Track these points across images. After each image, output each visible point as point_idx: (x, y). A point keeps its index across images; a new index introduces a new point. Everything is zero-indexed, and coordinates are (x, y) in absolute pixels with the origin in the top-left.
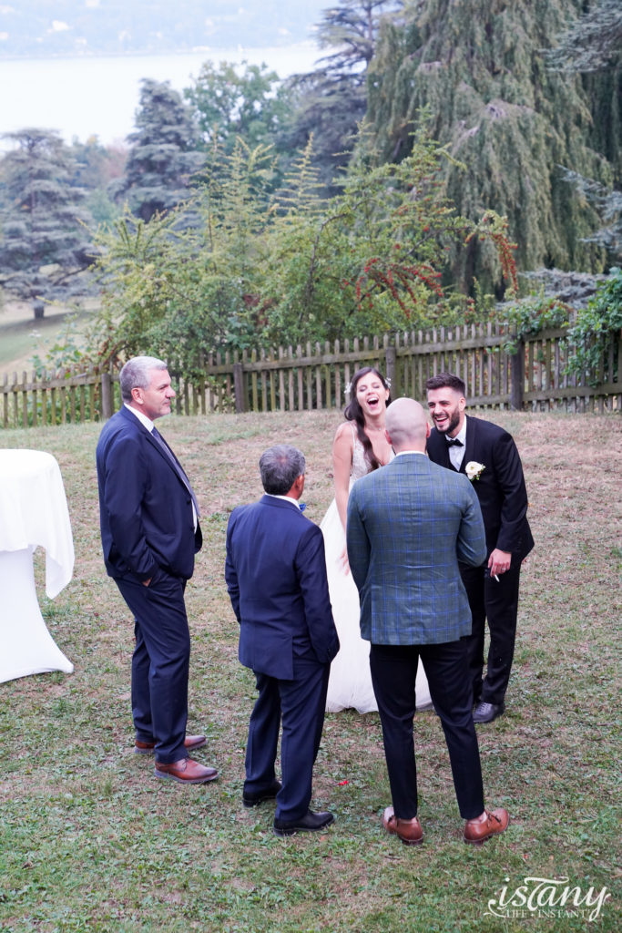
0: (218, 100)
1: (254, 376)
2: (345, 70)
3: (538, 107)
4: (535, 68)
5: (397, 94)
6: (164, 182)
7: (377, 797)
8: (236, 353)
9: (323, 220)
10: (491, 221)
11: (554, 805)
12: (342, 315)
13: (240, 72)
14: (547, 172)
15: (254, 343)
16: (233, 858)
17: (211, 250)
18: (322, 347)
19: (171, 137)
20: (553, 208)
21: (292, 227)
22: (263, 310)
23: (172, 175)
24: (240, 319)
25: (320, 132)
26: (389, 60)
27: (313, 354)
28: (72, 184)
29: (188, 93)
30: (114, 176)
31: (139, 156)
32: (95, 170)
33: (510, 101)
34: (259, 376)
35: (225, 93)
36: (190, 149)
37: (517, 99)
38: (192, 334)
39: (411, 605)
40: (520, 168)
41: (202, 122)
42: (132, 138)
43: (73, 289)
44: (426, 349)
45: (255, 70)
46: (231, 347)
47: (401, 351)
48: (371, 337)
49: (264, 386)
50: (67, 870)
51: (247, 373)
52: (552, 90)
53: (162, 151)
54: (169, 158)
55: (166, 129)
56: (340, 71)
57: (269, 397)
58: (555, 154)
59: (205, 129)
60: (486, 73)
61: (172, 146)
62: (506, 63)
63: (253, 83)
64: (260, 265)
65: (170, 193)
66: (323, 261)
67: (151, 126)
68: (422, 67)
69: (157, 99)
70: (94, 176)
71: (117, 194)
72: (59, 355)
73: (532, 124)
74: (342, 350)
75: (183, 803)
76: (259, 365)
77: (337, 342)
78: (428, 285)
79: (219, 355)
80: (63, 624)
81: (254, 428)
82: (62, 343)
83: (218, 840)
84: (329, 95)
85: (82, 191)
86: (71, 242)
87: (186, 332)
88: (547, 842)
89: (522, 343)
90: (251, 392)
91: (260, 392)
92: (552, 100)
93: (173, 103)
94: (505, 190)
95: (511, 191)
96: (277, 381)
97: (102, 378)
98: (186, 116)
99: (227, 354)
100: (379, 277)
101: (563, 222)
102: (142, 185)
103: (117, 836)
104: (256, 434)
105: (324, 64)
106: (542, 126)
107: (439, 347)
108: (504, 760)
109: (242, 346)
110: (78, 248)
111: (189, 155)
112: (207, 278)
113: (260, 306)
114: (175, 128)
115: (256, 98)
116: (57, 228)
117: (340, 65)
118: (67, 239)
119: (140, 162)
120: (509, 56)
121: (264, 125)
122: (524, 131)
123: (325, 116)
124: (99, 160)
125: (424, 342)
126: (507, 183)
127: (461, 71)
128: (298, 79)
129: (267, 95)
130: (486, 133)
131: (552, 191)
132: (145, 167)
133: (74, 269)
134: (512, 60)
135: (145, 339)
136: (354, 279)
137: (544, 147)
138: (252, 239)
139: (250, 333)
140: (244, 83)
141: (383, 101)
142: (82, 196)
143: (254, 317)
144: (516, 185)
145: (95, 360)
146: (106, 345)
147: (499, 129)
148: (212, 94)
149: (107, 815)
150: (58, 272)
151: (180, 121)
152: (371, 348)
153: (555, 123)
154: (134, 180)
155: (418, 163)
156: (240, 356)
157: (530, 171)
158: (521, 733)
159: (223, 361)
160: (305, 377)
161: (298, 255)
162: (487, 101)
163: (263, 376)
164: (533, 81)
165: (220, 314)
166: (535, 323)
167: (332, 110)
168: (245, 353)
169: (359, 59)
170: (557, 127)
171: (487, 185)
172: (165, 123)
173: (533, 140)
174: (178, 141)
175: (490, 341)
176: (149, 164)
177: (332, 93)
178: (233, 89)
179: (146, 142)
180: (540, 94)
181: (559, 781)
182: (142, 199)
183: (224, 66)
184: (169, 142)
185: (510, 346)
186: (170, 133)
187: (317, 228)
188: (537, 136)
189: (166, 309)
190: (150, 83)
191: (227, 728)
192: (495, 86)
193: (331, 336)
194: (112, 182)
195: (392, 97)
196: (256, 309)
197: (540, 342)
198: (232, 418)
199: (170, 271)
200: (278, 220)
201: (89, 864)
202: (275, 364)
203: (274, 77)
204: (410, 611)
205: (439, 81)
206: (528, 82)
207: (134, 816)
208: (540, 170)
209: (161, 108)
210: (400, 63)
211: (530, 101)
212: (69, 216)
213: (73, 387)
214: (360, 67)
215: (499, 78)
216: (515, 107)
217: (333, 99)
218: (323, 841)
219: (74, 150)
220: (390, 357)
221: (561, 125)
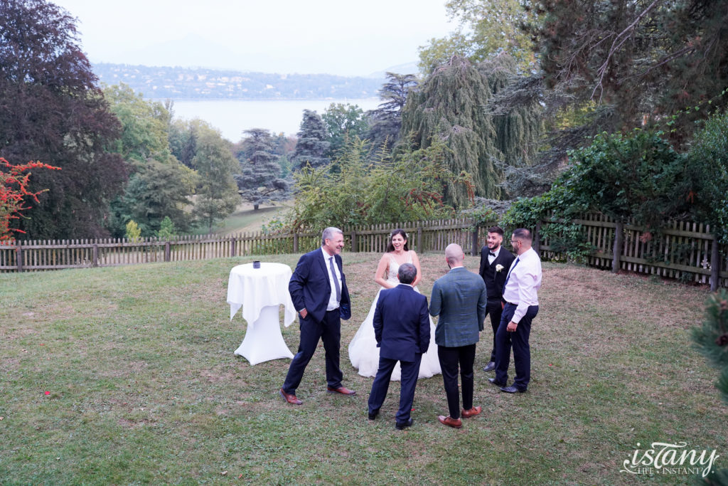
0: (336, 120)
1: (360, 237)
2: (391, 110)
3: (474, 129)
4: (473, 113)
5: (415, 120)
6: (312, 153)
7: (427, 416)
8: (353, 227)
9: (392, 172)
10: (464, 175)
11: (503, 422)
12: (399, 212)
13: (346, 108)
14: (477, 157)
15: (360, 222)
16: (368, 439)
17: (344, 182)
18: (391, 226)
19: (316, 135)
20: (479, 172)
21: (379, 174)
22: (365, 209)
23: (315, 151)
24: (355, 212)
25: (380, 135)
26: (412, 106)
27: (386, 228)
28: (272, 152)
29: (324, 116)
30: (290, 150)
31: (302, 142)
32: (282, 147)
33: (462, 126)
34: (362, 237)
35: (340, 117)
36: (324, 140)
37: (465, 125)
38: (334, 218)
39: (462, 330)
40: (466, 154)
41: (329, 129)
42: (299, 134)
43: (272, 198)
44: (435, 228)
45: (352, 108)
46: (351, 224)
47: (424, 229)
48: (412, 223)
49: (364, 241)
50: (298, 440)
51: (357, 236)
52: (480, 122)
53: (311, 141)
54: (315, 143)
55: (314, 131)
56: (389, 110)
57: (366, 246)
58: (481, 149)
59: (330, 132)
60: (453, 114)
61: (316, 139)
62: (461, 110)
63: (352, 114)
64: (364, 190)
65: (314, 158)
66: (392, 189)
67: (308, 130)
68: (426, 110)
69: (310, 119)
70: (281, 150)
71: (292, 158)
72: (273, 225)
73: (472, 136)
74: (399, 227)
75: (345, 415)
76: (363, 232)
77: (397, 224)
78: (436, 201)
79: (345, 227)
80: (288, 338)
81: (364, 259)
82: (275, 220)
83: (361, 431)
84: (384, 120)
85: (277, 156)
86: (271, 177)
87: (332, 217)
88: (500, 437)
89: (477, 227)
90: (359, 244)
91: (362, 244)
92: (480, 126)
93: (317, 120)
94: (459, 163)
95: (462, 164)
96: (370, 240)
97: (294, 235)
98: (322, 126)
99: (349, 227)
100: (415, 197)
101: (483, 178)
102: (302, 155)
103: (318, 428)
104: (365, 262)
105: (382, 107)
106: (475, 137)
107: (441, 228)
108: (481, 402)
109: (356, 224)
110: (274, 180)
111: (323, 142)
112: (341, 194)
113: (364, 207)
114: (318, 131)
115: (352, 120)
116: (265, 171)
117: (389, 107)
118: (270, 176)
119: (301, 144)
120: (463, 107)
121: (356, 131)
122: (468, 139)
123: (382, 128)
124: (284, 143)
125: (435, 225)
126: (460, 160)
127: (442, 112)
128: (371, 112)
129: (358, 119)
130: (452, 139)
131: (479, 164)
132: (304, 147)
133: (272, 189)
134: (464, 109)
135: (314, 219)
136: (405, 197)
137: (476, 146)
138: (360, 178)
139: (359, 218)
140: (348, 113)
141: (409, 123)
142: (277, 159)
143: (361, 212)
144: (464, 161)
145: (291, 227)
146: (296, 221)
147: (458, 137)
148: (334, 117)
149: (313, 418)
150: (265, 190)
151: (320, 128)
152: (412, 227)
153: (481, 136)
154: (299, 152)
155: (434, 149)
156: (355, 228)
157: (470, 155)
158: (487, 392)
159: (347, 230)
160: (382, 238)
161: (381, 186)
162: (453, 126)
163: (364, 237)
164: (472, 117)
165: (347, 210)
166: (484, 219)
167: (385, 126)
168: (357, 227)
169: (397, 105)
170: (482, 138)
171: (452, 161)
172: (314, 129)
173: (472, 142)
174: (319, 136)
175: (464, 226)
176: (306, 146)
177: (386, 119)
178: (343, 116)
179: (305, 136)
180: (475, 123)
181: (504, 412)
182: (302, 160)
183: (339, 105)
184: (315, 137)
185: (473, 228)
186: (315, 133)
187: (390, 175)
188: (473, 141)
189: (323, 207)
190: (308, 111)
191: (362, 385)
192: (456, 119)
193: (394, 221)
194: (289, 153)
195: (412, 122)
196: (362, 208)
197: (485, 227)
198: (354, 254)
199: (326, 190)
200: (372, 171)
201: (307, 438)
202: (369, 232)
203: (361, 111)
204: (462, 333)
205: (433, 116)
206: (470, 118)
207: (324, 420)
208: (474, 155)
209: (312, 122)
210: (416, 108)
211: (471, 126)
212: (271, 166)
213: (281, 239)
214: (398, 109)
215: (458, 116)
216: (464, 128)
217: (386, 121)
218: (406, 433)
219: (274, 138)
220: (420, 231)
221: (484, 137)
